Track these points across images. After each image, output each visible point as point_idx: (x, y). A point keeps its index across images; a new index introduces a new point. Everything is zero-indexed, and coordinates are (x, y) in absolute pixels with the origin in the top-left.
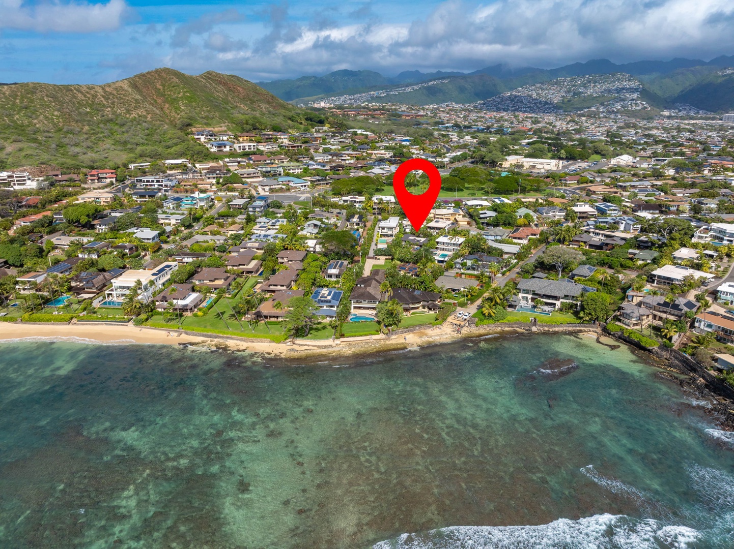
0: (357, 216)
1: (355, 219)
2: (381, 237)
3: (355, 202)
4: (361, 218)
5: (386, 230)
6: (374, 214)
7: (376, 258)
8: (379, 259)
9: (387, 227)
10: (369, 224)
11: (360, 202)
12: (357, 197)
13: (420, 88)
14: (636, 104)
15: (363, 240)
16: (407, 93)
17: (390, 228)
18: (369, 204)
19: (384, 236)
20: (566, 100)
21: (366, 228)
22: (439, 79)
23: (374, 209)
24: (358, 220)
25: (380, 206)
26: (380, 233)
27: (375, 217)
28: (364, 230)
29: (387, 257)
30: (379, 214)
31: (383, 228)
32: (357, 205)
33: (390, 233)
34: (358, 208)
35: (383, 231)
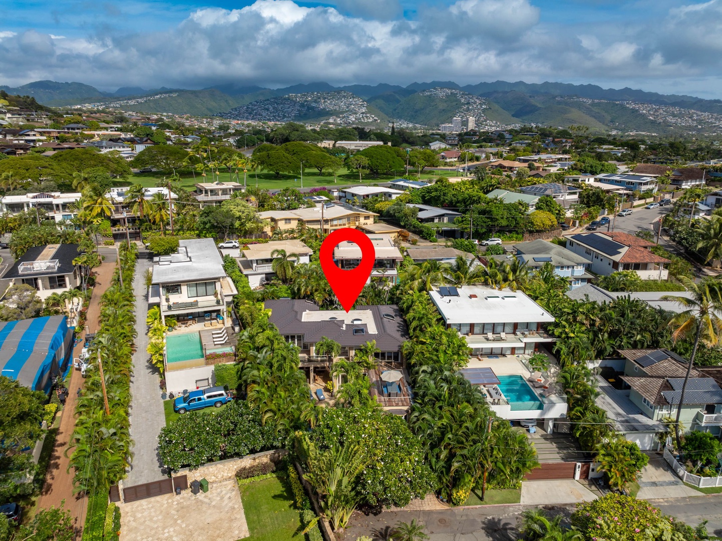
0: (51, 250)
1: (43, 263)
2: (171, 327)
3: (49, 206)
4: (67, 254)
5: (183, 297)
6: (116, 237)
7: (181, 485)
8: (199, 486)
9: (188, 283)
10: (105, 274)
11: (65, 206)
12: (57, 194)
13: (146, 102)
14: (367, 117)
15: (85, 353)
16: (130, 105)
17: (206, 284)
18: (97, 210)
19: (183, 319)
20: (302, 114)
21: (98, 291)
22: (166, 93)
23: (115, 222)
24: (56, 264)
25: (135, 212)
26: (164, 311)
27: (125, 248)
28: (88, 299)
29: (247, 462)
30: (136, 235)
31: (173, 287)
32: (58, 217)
33: (206, 302)
34: (61, 224)
35: (174, 298)
